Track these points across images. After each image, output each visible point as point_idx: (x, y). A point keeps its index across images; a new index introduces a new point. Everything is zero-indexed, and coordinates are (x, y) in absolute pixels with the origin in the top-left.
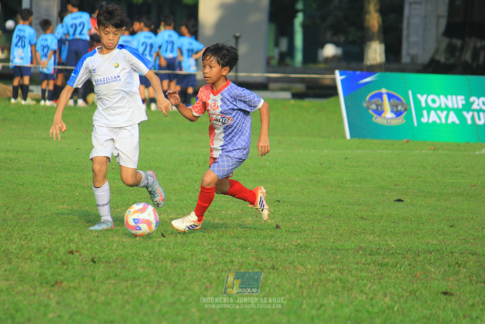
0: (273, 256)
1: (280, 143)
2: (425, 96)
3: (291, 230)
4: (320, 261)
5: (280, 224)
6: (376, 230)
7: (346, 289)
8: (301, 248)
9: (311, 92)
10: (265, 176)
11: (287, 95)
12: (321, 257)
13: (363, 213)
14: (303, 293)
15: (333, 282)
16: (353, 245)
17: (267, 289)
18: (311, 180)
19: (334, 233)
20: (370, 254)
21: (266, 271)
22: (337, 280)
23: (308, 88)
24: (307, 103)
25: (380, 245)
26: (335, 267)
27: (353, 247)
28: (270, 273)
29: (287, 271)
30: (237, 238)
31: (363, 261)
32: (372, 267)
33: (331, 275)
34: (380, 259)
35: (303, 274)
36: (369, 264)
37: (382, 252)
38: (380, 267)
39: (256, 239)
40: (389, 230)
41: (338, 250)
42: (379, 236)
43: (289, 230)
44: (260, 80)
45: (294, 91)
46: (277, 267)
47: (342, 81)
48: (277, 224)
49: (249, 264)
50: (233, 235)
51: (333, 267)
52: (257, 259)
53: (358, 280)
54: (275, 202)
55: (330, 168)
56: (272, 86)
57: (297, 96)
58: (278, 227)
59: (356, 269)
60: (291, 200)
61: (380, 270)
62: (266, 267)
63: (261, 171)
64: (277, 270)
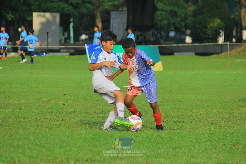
0: (63, 115)
1: (65, 72)
2: (119, 53)
3: (69, 105)
4: (80, 117)
5: (65, 104)
6: (101, 104)
7: (90, 127)
8: (73, 112)
9: (77, 53)
10: (59, 85)
11: (68, 54)
12: (81, 115)
13: (97, 98)
14: (73, 130)
15: (85, 125)
16: (93, 110)
17: (60, 128)
18: (77, 86)
19: (86, 106)
20: (99, 114)
21: (60, 121)
22: (86, 124)
23: (76, 51)
24: (76, 57)
25: (103, 110)
26: (86, 119)
27: (93, 111)
28: (61, 122)
29: (68, 121)
30: (49, 109)
31: (97, 116)
32: (100, 118)
33: (84, 122)
34: (103, 115)
35: (74, 122)
36: (99, 117)
37: (104, 113)
38: (103, 118)
39: (56, 109)
40: (106, 104)
41: (87, 112)
42: (103, 107)
43: (69, 106)
44: (57, 49)
45: (70, 52)
46: (64, 120)
47: (88, 48)
48: (64, 103)
49: (53, 119)
50: (47, 108)
51: (85, 119)
52: (56, 117)
53: (94, 124)
54: (63, 95)
55: (84, 81)
56: (61, 51)
57: (71, 54)
58: (64, 104)
59: (94, 119)
60: (69, 94)
61: (103, 119)
62: (60, 120)
63: (58, 83)
64: (64, 121)
